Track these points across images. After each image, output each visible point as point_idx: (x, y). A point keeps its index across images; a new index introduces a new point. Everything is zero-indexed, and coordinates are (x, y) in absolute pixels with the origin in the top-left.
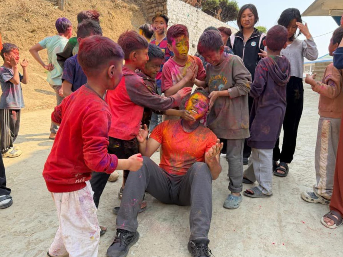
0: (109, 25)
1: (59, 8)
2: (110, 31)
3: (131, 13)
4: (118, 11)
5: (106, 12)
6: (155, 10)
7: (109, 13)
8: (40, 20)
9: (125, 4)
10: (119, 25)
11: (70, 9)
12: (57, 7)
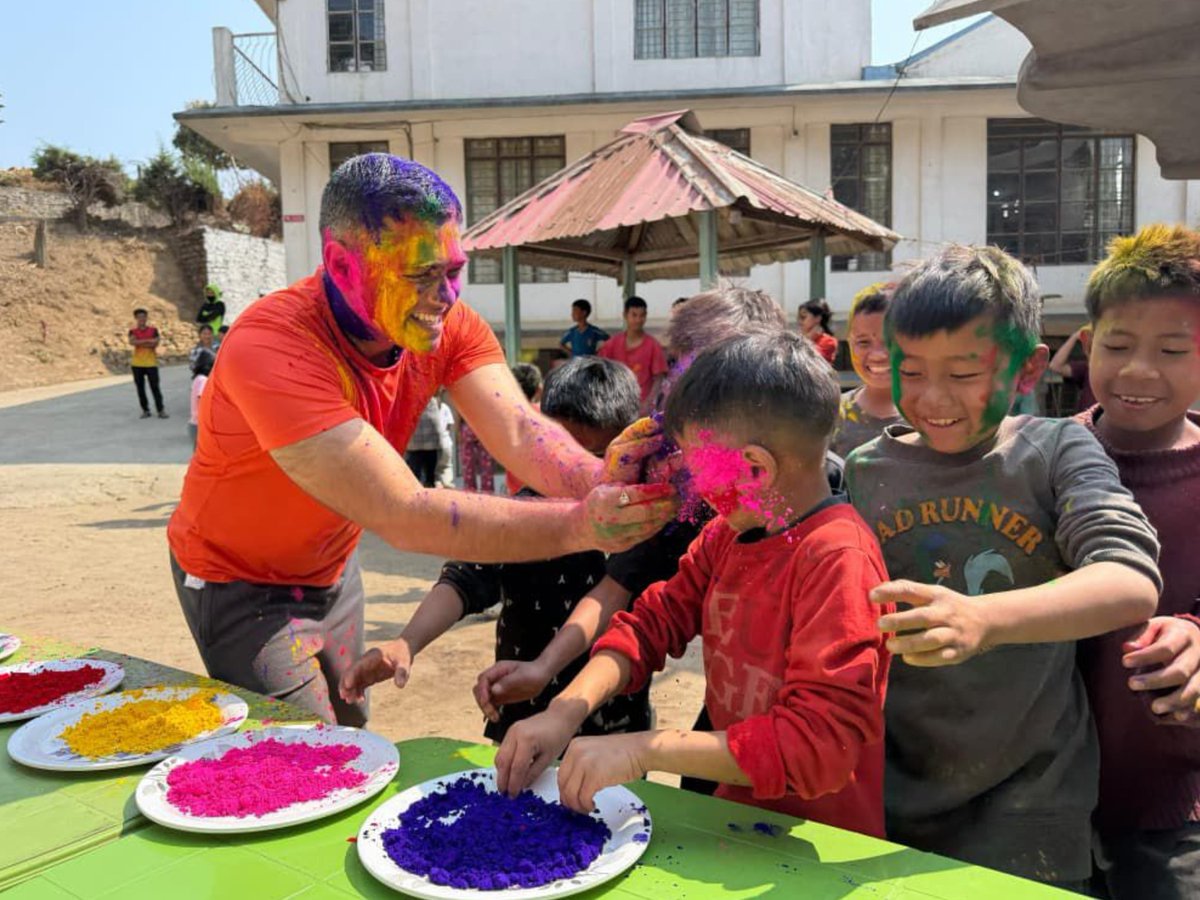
0: (116, 279)
1: (38, 266)
2: (118, 287)
3: (154, 255)
4: (131, 257)
5: (111, 261)
6: (190, 249)
7: (115, 262)
8: (15, 288)
9: (142, 244)
10: (134, 277)
11: (54, 264)
12: (34, 266)
